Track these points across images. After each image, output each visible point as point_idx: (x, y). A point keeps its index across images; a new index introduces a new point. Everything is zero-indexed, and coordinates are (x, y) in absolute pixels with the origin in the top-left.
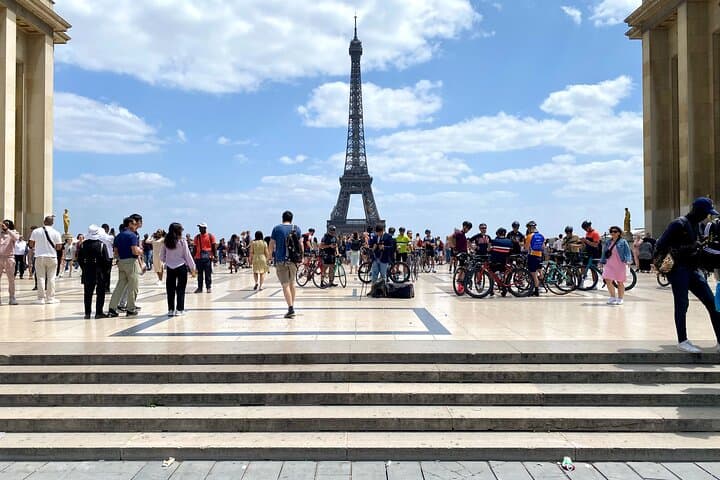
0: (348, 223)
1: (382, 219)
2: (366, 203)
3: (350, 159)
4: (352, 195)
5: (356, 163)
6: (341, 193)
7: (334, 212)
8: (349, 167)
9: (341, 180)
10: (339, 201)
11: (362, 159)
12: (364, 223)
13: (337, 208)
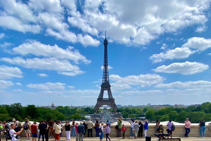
0: (103, 99)
1: (113, 98)
2: (109, 93)
3: (104, 79)
4: (104, 91)
5: (106, 81)
6: (101, 90)
7: (99, 96)
8: (104, 82)
9: (101, 86)
10: (101, 93)
11: (107, 79)
12: (108, 99)
13: (100, 95)
